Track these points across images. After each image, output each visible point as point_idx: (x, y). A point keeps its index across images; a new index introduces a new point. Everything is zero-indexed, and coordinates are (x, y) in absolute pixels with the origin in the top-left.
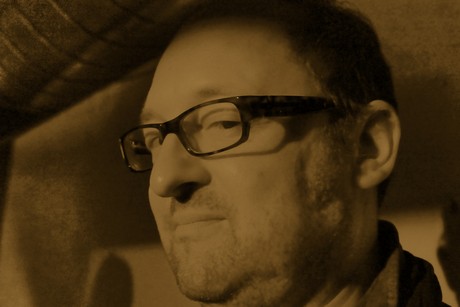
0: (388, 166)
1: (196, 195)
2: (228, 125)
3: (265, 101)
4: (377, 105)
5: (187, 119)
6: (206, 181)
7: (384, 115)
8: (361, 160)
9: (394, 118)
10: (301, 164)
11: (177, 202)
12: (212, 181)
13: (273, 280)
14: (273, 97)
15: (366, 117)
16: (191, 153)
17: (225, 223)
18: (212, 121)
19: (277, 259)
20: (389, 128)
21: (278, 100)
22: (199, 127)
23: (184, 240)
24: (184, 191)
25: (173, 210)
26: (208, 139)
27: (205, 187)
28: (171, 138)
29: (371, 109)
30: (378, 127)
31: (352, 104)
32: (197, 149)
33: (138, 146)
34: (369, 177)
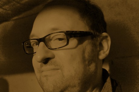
0: (107, 52)
1: (50, 62)
2: (60, 39)
3: (74, 33)
4: (104, 34)
5: (47, 37)
6: (53, 57)
7: (106, 37)
8: (100, 51)
9: (109, 38)
10: (84, 52)
11: (43, 64)
12: (55, 57)
13: (74, 88)
14: (76, 31)
15: (101, 38)
16: (49, 48)
17: (59, 71)
18: (56, 38)
19: (76, 82)
20: (107, 41)
21: (77, 32)
22: (51, 40)
23: (46, 76)
24: (46, 61)
25: (41, 66)
26: (54, 44)
27: (53, 59)
28: (42, 44)
29: (103, 35)
30: (104, 41)
31: (97, 34)
32: (51, 47)
33: (28, 45)
34: (102, 56)
